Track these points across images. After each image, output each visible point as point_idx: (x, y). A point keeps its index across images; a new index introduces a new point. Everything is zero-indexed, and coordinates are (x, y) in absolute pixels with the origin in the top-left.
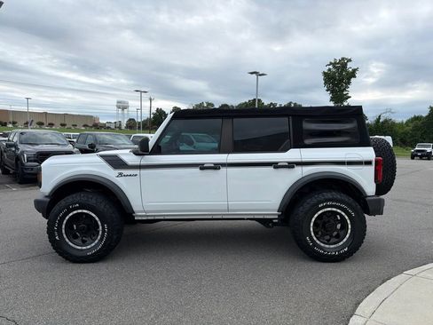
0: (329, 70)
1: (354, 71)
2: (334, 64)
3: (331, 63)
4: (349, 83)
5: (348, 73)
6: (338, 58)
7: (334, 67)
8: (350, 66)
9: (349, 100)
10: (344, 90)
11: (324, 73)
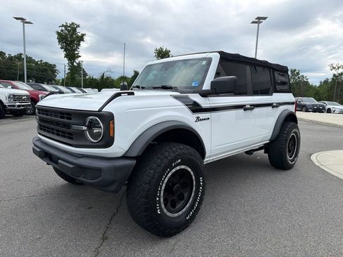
0: (62, 31)
1: (83, 35)
2: (66, 27)
3: (63, 26)
4: (79, 45)
5: (78, 36)
6: (69, 23)
7: (66, 29)
8: (80, 31)
9: (79, 59)
10: (75, 50)
11: (58, 33)
